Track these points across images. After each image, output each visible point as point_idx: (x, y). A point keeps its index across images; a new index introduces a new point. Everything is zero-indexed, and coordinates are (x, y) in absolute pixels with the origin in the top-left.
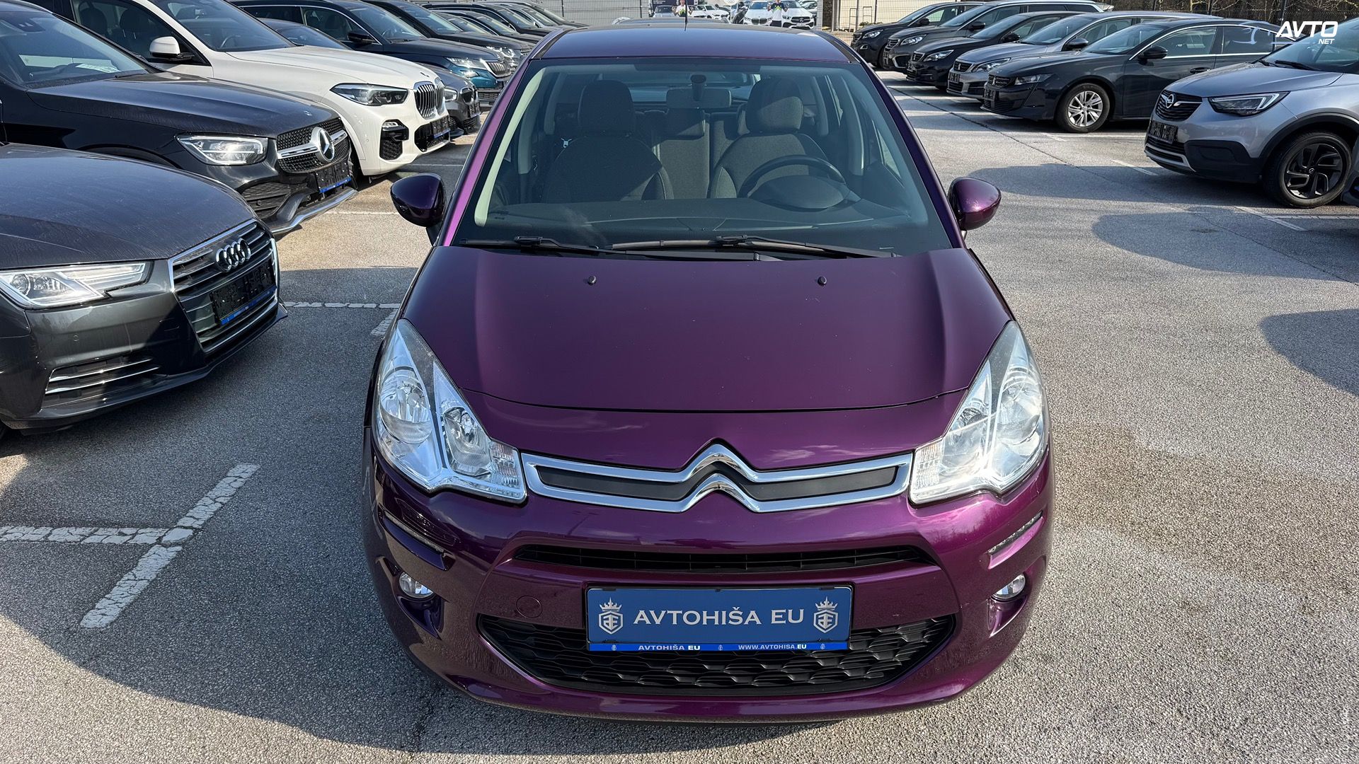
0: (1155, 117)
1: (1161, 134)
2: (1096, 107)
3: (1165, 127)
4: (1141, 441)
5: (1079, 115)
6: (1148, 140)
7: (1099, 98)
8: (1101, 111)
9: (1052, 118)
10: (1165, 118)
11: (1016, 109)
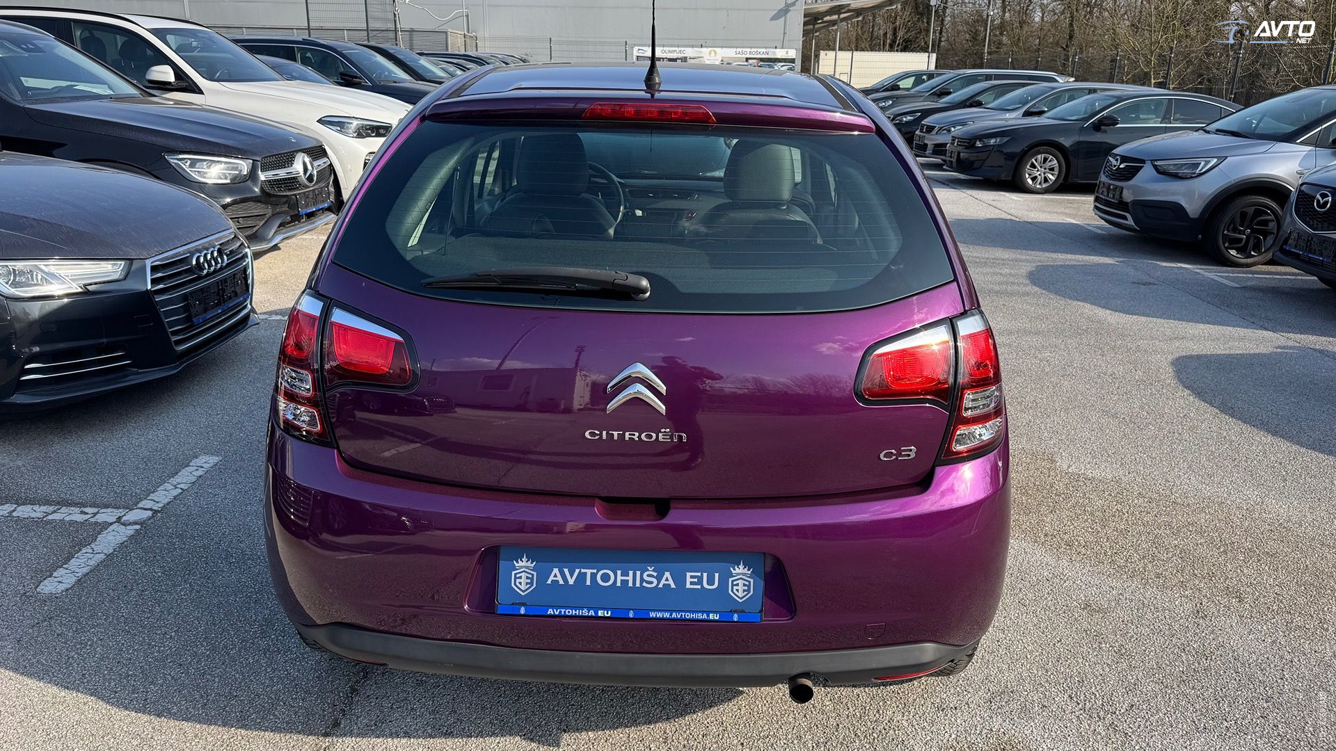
0: (1103, 178)
1: (1108, 193)
2: (1052, 169)
3: (1112, 187)
4: (1062, 464)
5: (1036, 177)
6: (1097, 200)
7: (1055, 162)
8: (1057, 173)
9: (1010, 178)
10: (1112, 179)
11: (978, 168)
